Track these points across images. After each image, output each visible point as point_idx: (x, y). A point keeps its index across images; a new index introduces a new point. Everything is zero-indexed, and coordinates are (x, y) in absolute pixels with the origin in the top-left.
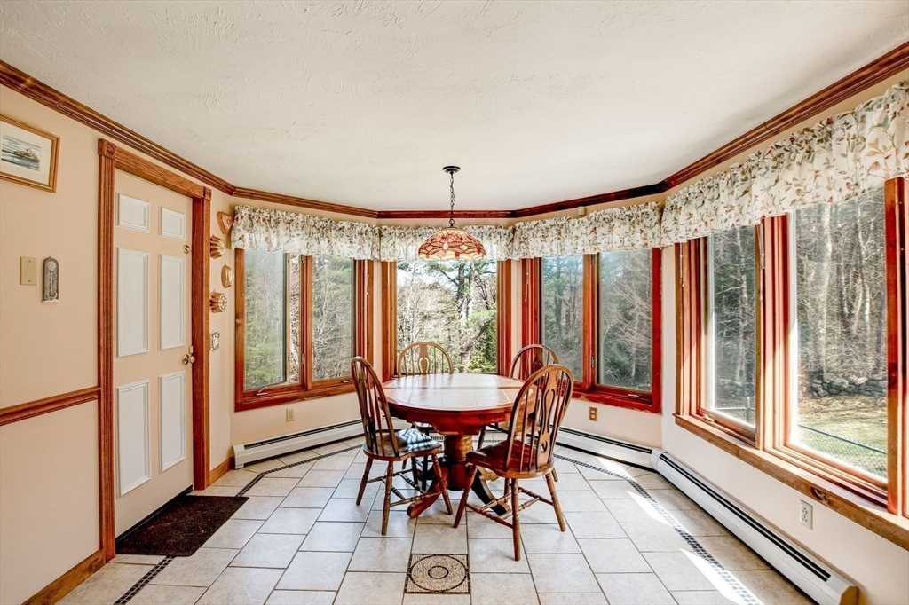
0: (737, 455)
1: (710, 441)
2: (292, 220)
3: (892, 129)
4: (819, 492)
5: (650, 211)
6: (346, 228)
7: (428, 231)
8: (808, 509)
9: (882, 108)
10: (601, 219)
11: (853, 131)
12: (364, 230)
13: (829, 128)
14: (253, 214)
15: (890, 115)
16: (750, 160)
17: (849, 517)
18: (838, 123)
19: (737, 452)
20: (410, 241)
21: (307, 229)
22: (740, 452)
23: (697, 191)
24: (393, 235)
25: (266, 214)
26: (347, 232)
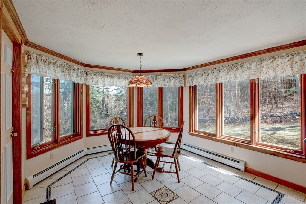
0: (212, 140)
1: (202, 138)
2: (55, 63)
3: (258, 67)
4: (236, 144)
5: (181, 76)
6: (76, 69)
7: (106, 74)
8: (233, 149)
9: (256, 63)
10: (167, 77)
11: (249, 66)
12: (82, 71)
13: (243, 64)
14: (38, 57)
15: (258, 64)
16: (219, 67)
17: (244, 148)
18: (245, 64)
19: (212, 139)
20: (99, 77)
21: (62, 68)
22: (213, 139)
23: (200, 72)
24: (92, 74)
25: (44, 58)
26: (76, 71)
